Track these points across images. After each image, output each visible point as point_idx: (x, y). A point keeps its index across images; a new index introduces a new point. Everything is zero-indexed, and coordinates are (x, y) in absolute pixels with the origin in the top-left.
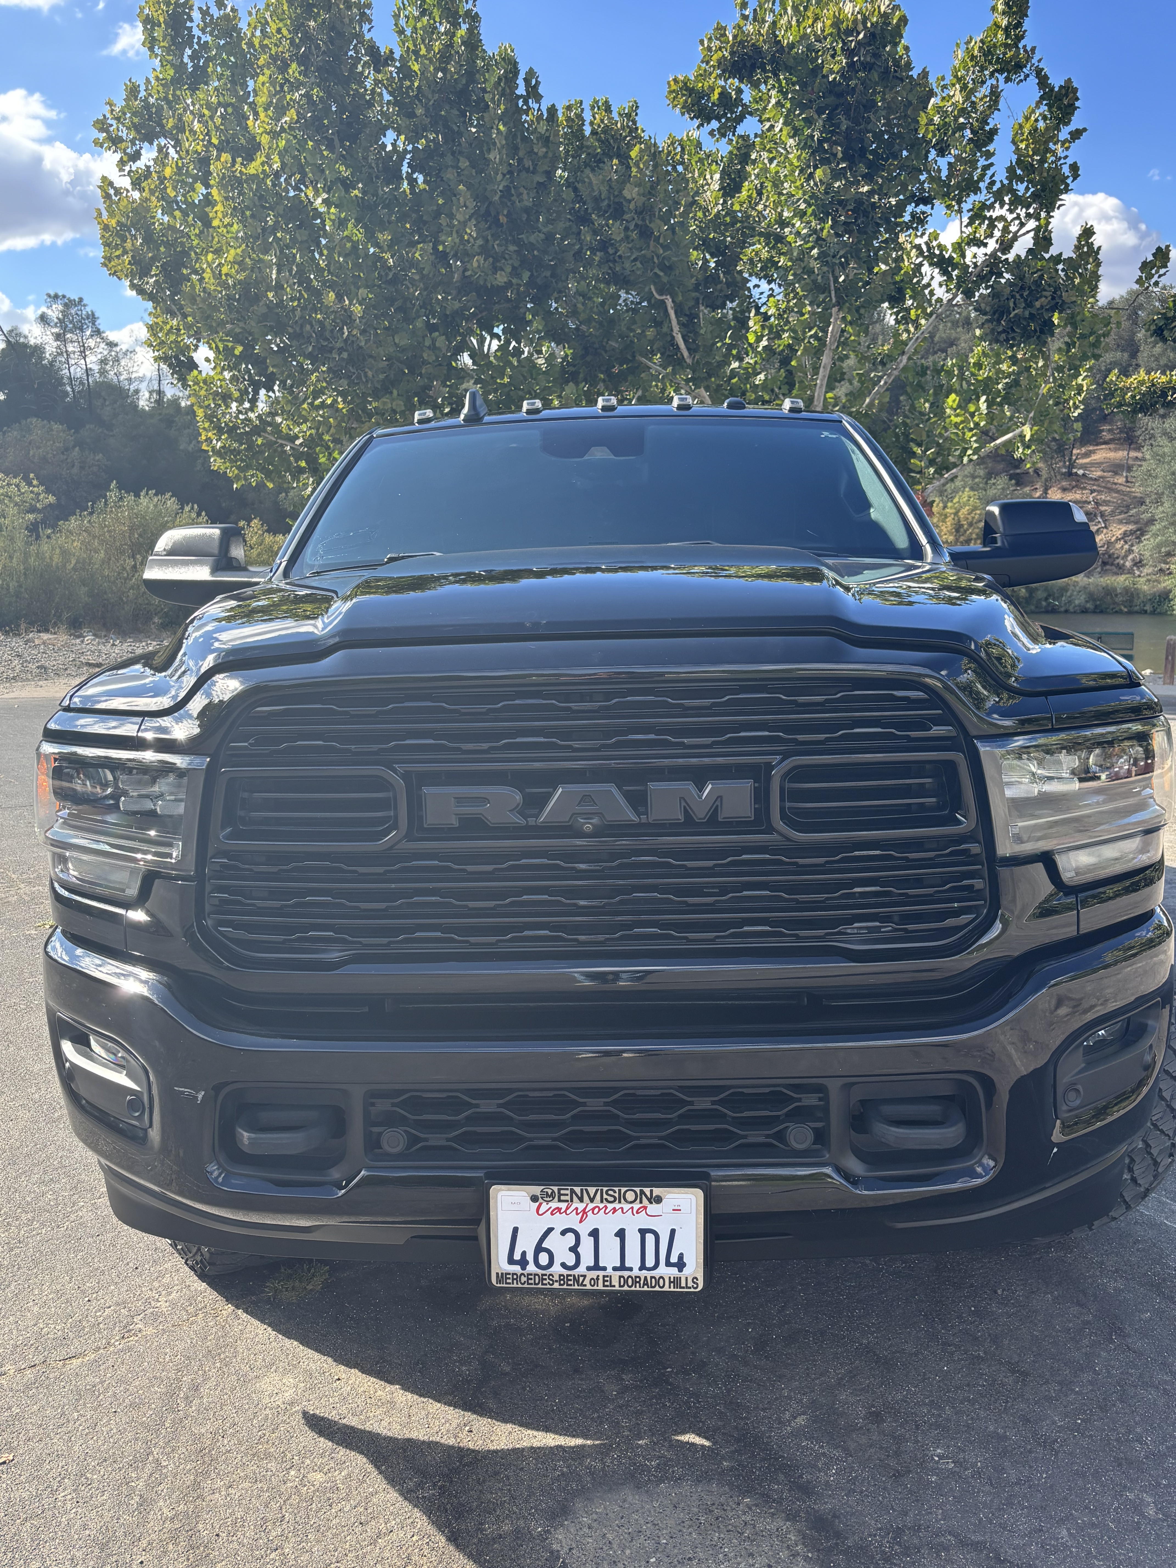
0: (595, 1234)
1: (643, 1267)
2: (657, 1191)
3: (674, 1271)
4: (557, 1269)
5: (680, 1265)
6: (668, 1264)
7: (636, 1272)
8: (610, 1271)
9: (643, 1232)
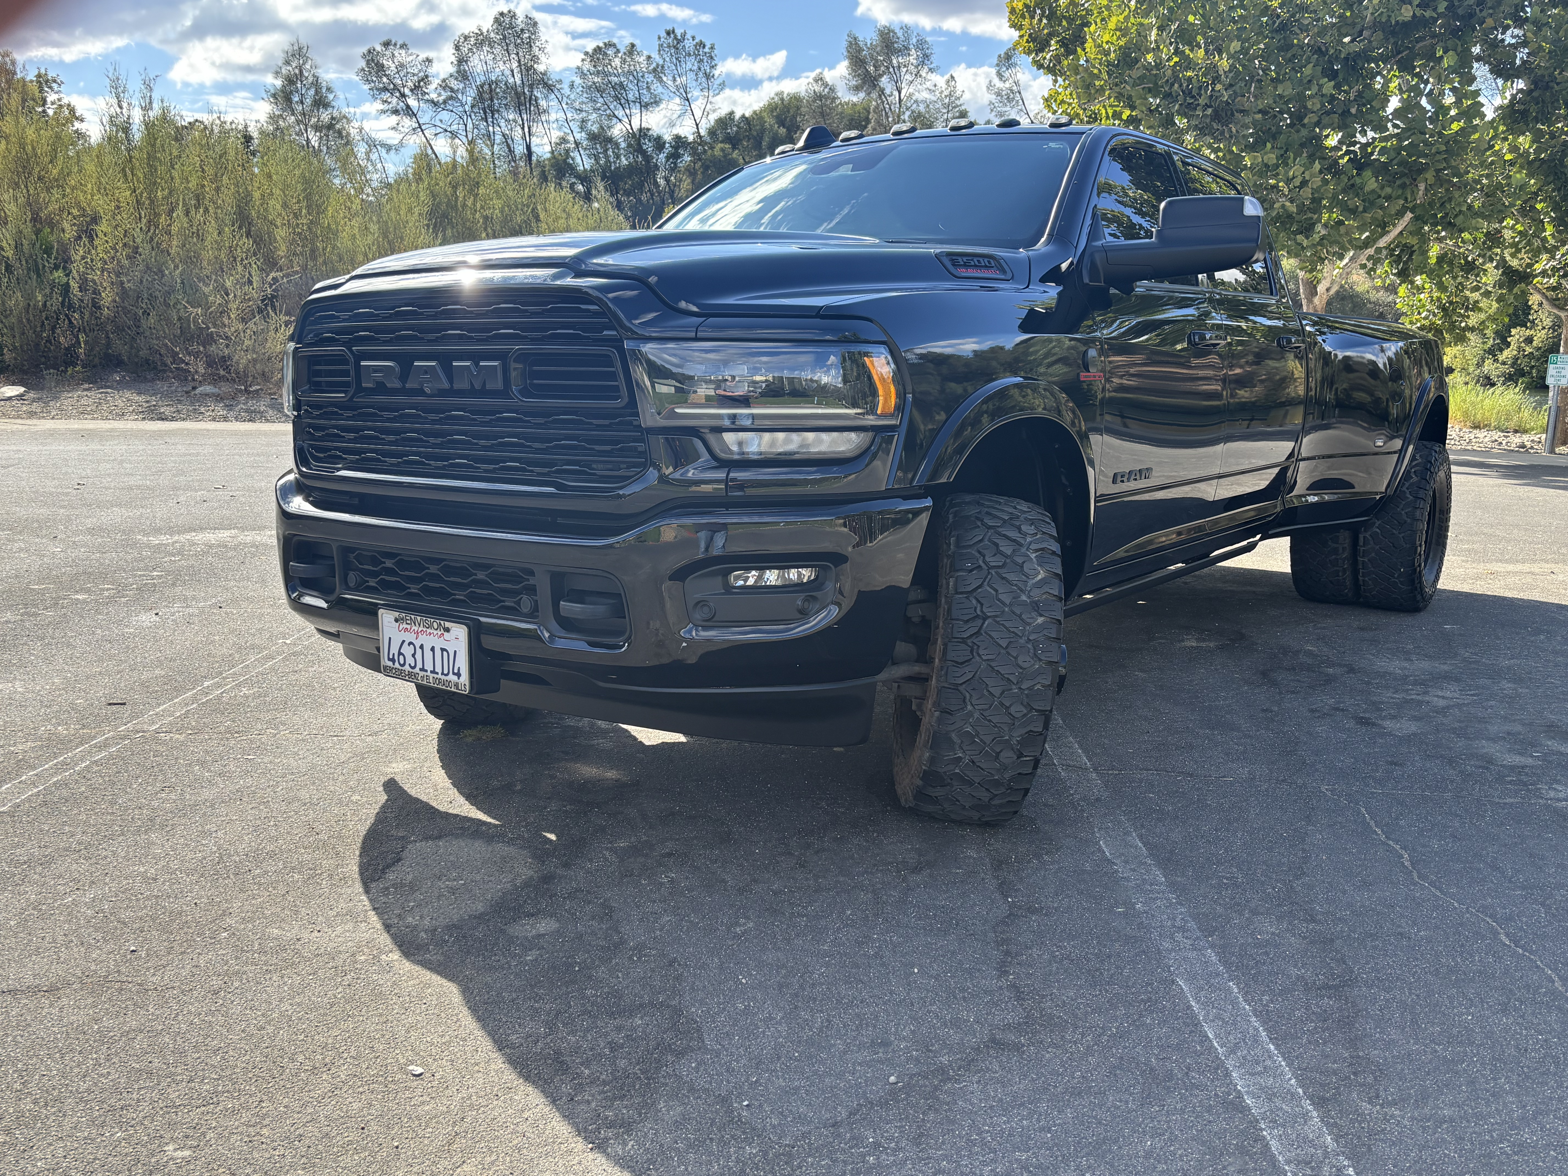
0: (422, 647)
1: (443, 674)
2: (448, 624)
3: (455, 678)
4: (407, 668)
5: (458, 675)
6: (454, 674)
7: (440, 676)
8: (429, 673)
9: (443, 650)
